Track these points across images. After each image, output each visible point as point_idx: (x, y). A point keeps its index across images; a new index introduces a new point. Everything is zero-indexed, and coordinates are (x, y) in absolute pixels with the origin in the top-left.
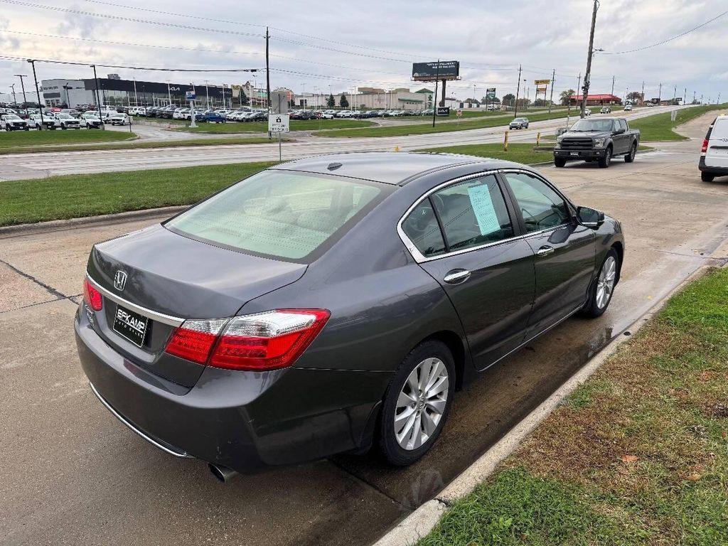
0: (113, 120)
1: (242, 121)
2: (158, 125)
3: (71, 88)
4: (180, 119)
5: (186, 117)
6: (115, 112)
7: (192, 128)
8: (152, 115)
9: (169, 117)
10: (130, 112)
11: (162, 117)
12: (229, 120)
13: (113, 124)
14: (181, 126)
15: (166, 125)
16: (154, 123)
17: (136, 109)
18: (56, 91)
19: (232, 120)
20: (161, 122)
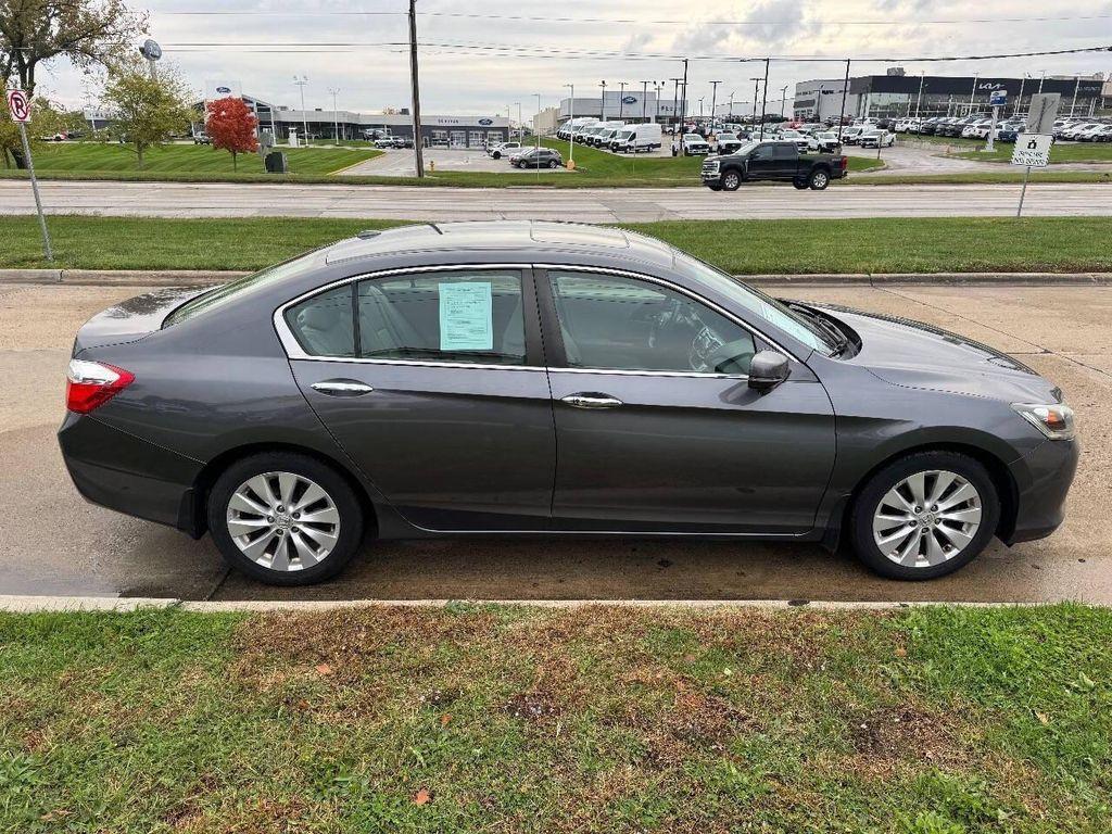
0: (866, 140)
1: (1090, 140)
2: (932, 147)
3: (832, 92)
4: (972, 138)
5: (983, 135)
6: (874, 128)
7: (986, 154)
8: (930, 132)
9: (956, 134)
10: (898, 127)
11: (943, 136)
12: (1066, 139)
13: (864, 146)
14: (967, 150)
15: (944, 147)
16: (927, 144)
17: (907, 122)
18: (808, 97)
19: (1073, 139)
20: (938, 142)
